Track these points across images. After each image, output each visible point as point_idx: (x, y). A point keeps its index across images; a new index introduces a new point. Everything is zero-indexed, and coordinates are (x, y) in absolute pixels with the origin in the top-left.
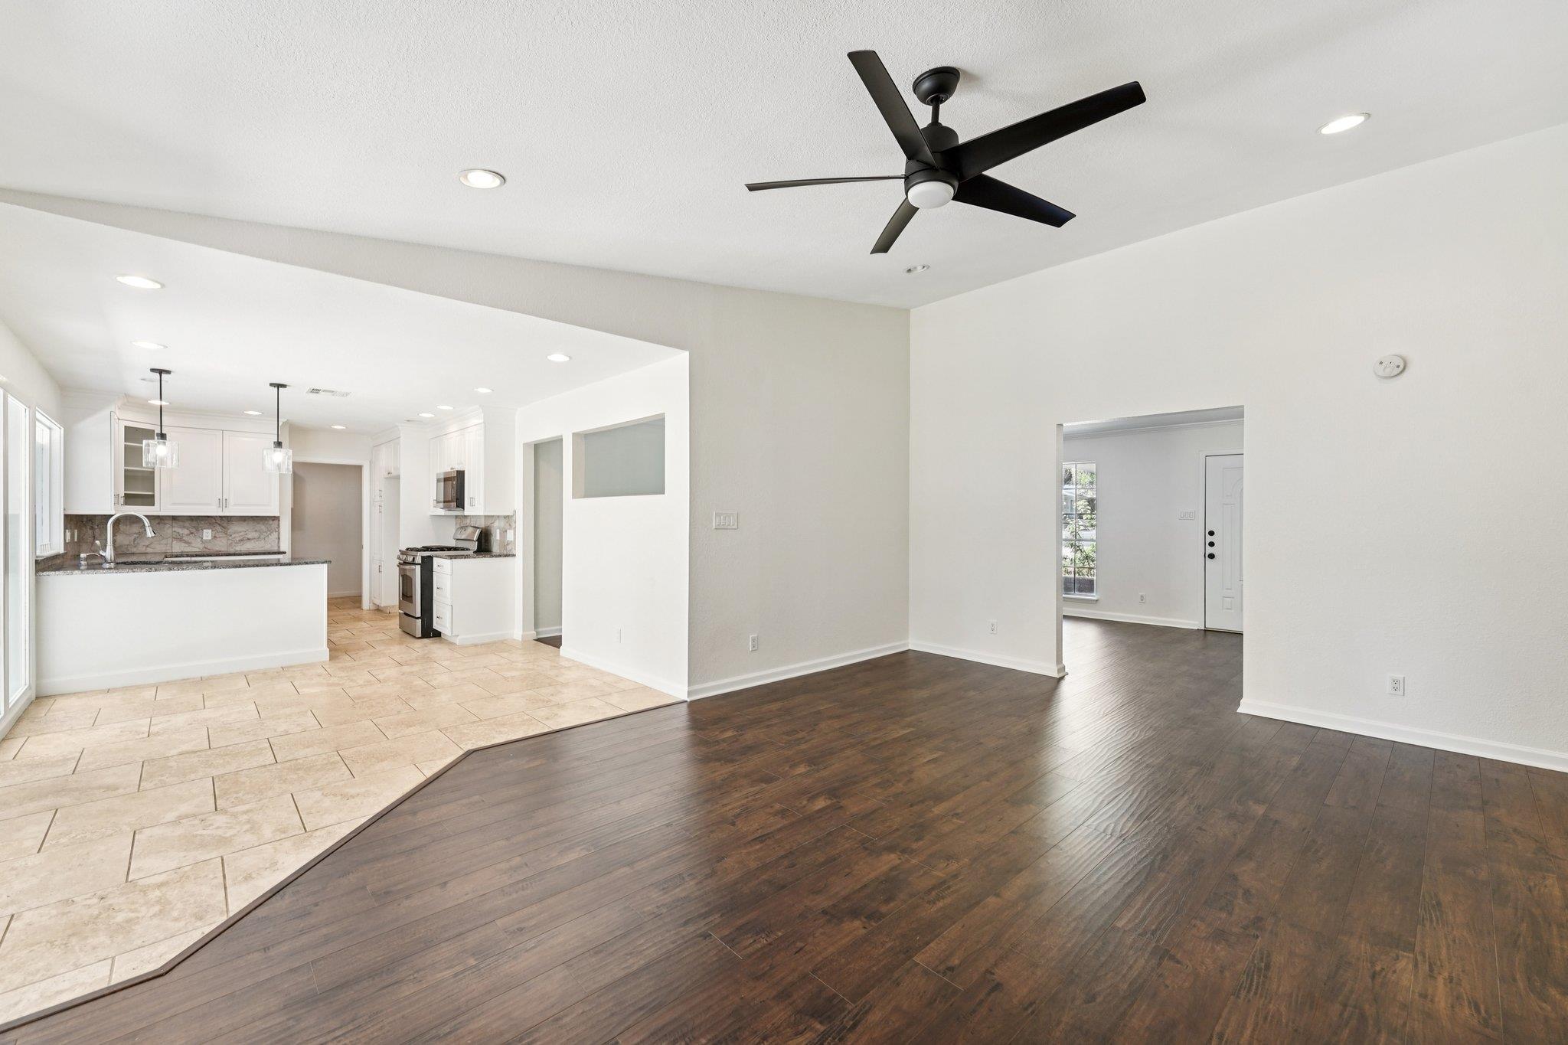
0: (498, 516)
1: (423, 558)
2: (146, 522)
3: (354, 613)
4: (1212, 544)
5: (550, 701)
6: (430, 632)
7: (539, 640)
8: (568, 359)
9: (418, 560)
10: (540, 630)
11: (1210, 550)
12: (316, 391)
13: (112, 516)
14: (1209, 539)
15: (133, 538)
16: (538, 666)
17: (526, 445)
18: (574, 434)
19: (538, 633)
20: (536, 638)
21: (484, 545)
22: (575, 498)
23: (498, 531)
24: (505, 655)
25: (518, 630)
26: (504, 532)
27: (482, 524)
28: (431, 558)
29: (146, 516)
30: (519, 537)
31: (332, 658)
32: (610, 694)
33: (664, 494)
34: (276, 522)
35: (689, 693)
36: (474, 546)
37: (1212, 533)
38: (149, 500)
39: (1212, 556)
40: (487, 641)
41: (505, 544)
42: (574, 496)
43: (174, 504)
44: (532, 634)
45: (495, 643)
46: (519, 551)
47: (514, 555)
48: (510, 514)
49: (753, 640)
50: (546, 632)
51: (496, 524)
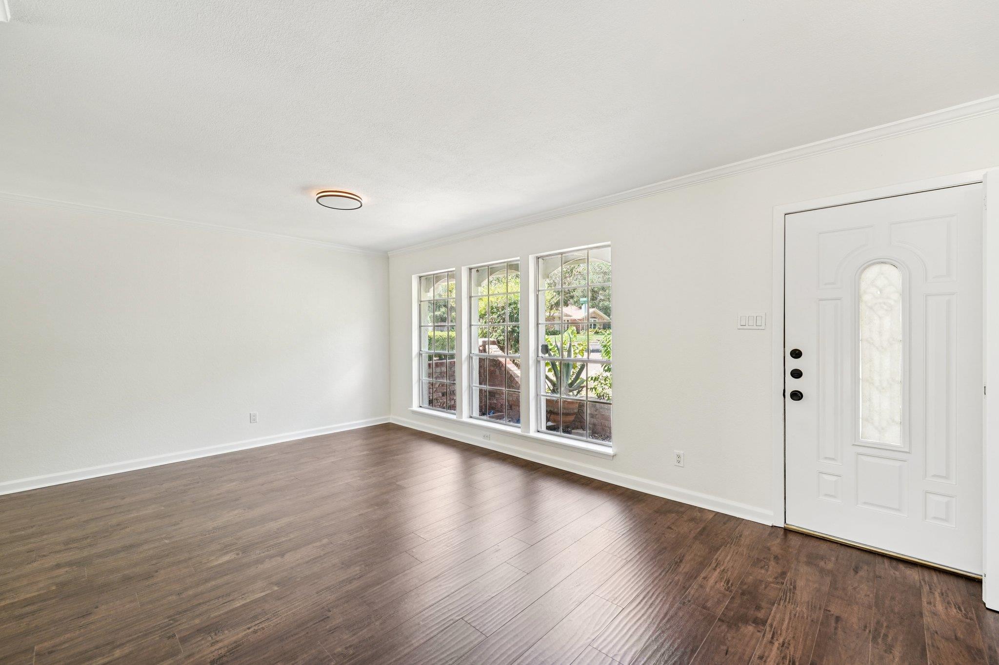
4: (797, 374)
11: (793, 384)
14: (793, 364)
37: (796, 354)
39: (797, 396)
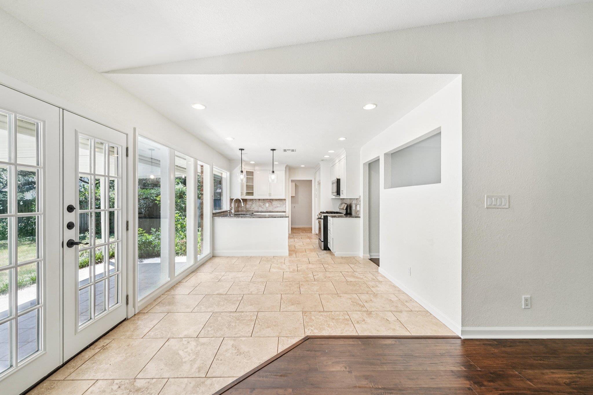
0: (354, 199)
1: (324, 216)
2: (242, 201)
3: (309, 235)
5: (363, 306)
6: (326, 248)
7: (371, 259)
8: (375, 106)
9: (322, 217)
10: (372, 254)
12: (285, 150)
13: (234, 199)
15: (250, 206)
16: (365, 277)
17: (364, 164)
18: (385, 154)
19: (370, 256)
20: (370, 258)
21: (349, 212)
22: (385, 189)
23: (354, 205)
24: (352, 266)
25: (361, 253)
26: (356, 206)
27: (348, 202)
28: (327, 216)
29: (241, 199)
30: (361, 208)
31: (290, 255)
32: (401, 312)
33: (440, 182)
34: (285, 201)
35: (463, 332)
36: (344, 212)
38: (252, 194)
40: (347, 256)
41: (357, 212)
42: (385, 188)
43: (258, 195)
44: (368, 256)
45: (350, 257)
46: (361, 215)
47: (360, 217)
48: (358, 198)
49: (526, 300)
50: (375, 256)
51: (353, 202)
